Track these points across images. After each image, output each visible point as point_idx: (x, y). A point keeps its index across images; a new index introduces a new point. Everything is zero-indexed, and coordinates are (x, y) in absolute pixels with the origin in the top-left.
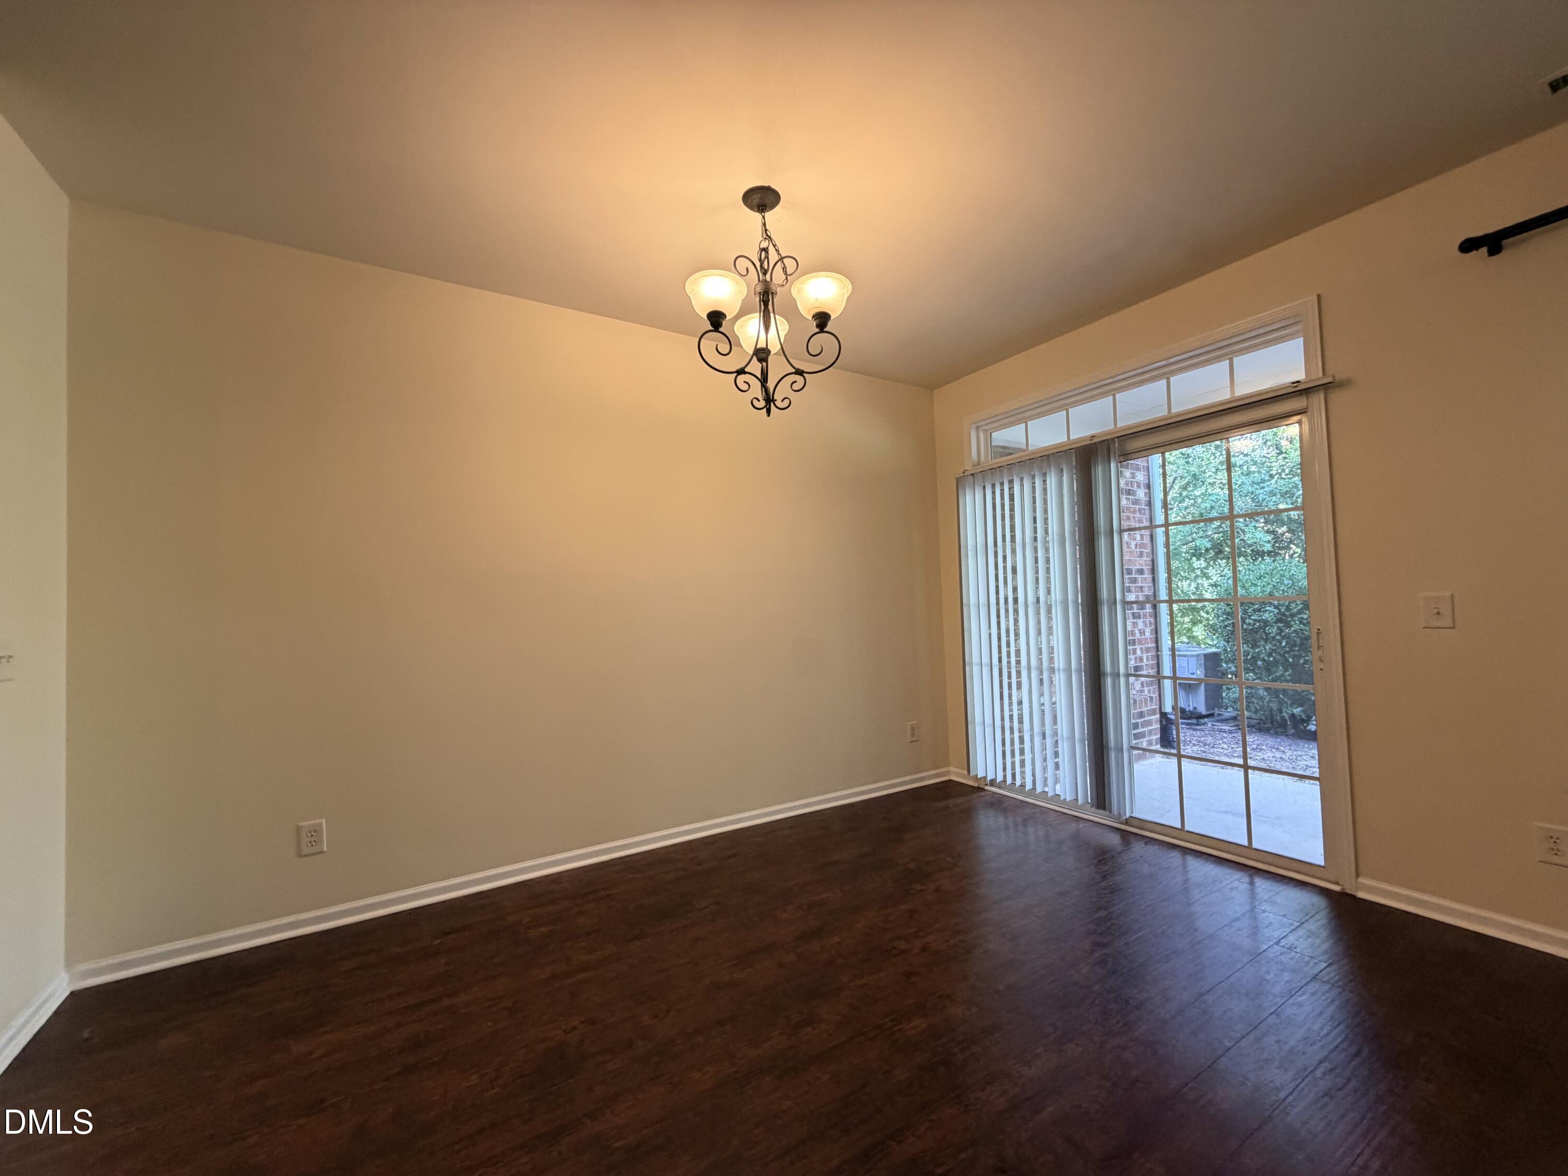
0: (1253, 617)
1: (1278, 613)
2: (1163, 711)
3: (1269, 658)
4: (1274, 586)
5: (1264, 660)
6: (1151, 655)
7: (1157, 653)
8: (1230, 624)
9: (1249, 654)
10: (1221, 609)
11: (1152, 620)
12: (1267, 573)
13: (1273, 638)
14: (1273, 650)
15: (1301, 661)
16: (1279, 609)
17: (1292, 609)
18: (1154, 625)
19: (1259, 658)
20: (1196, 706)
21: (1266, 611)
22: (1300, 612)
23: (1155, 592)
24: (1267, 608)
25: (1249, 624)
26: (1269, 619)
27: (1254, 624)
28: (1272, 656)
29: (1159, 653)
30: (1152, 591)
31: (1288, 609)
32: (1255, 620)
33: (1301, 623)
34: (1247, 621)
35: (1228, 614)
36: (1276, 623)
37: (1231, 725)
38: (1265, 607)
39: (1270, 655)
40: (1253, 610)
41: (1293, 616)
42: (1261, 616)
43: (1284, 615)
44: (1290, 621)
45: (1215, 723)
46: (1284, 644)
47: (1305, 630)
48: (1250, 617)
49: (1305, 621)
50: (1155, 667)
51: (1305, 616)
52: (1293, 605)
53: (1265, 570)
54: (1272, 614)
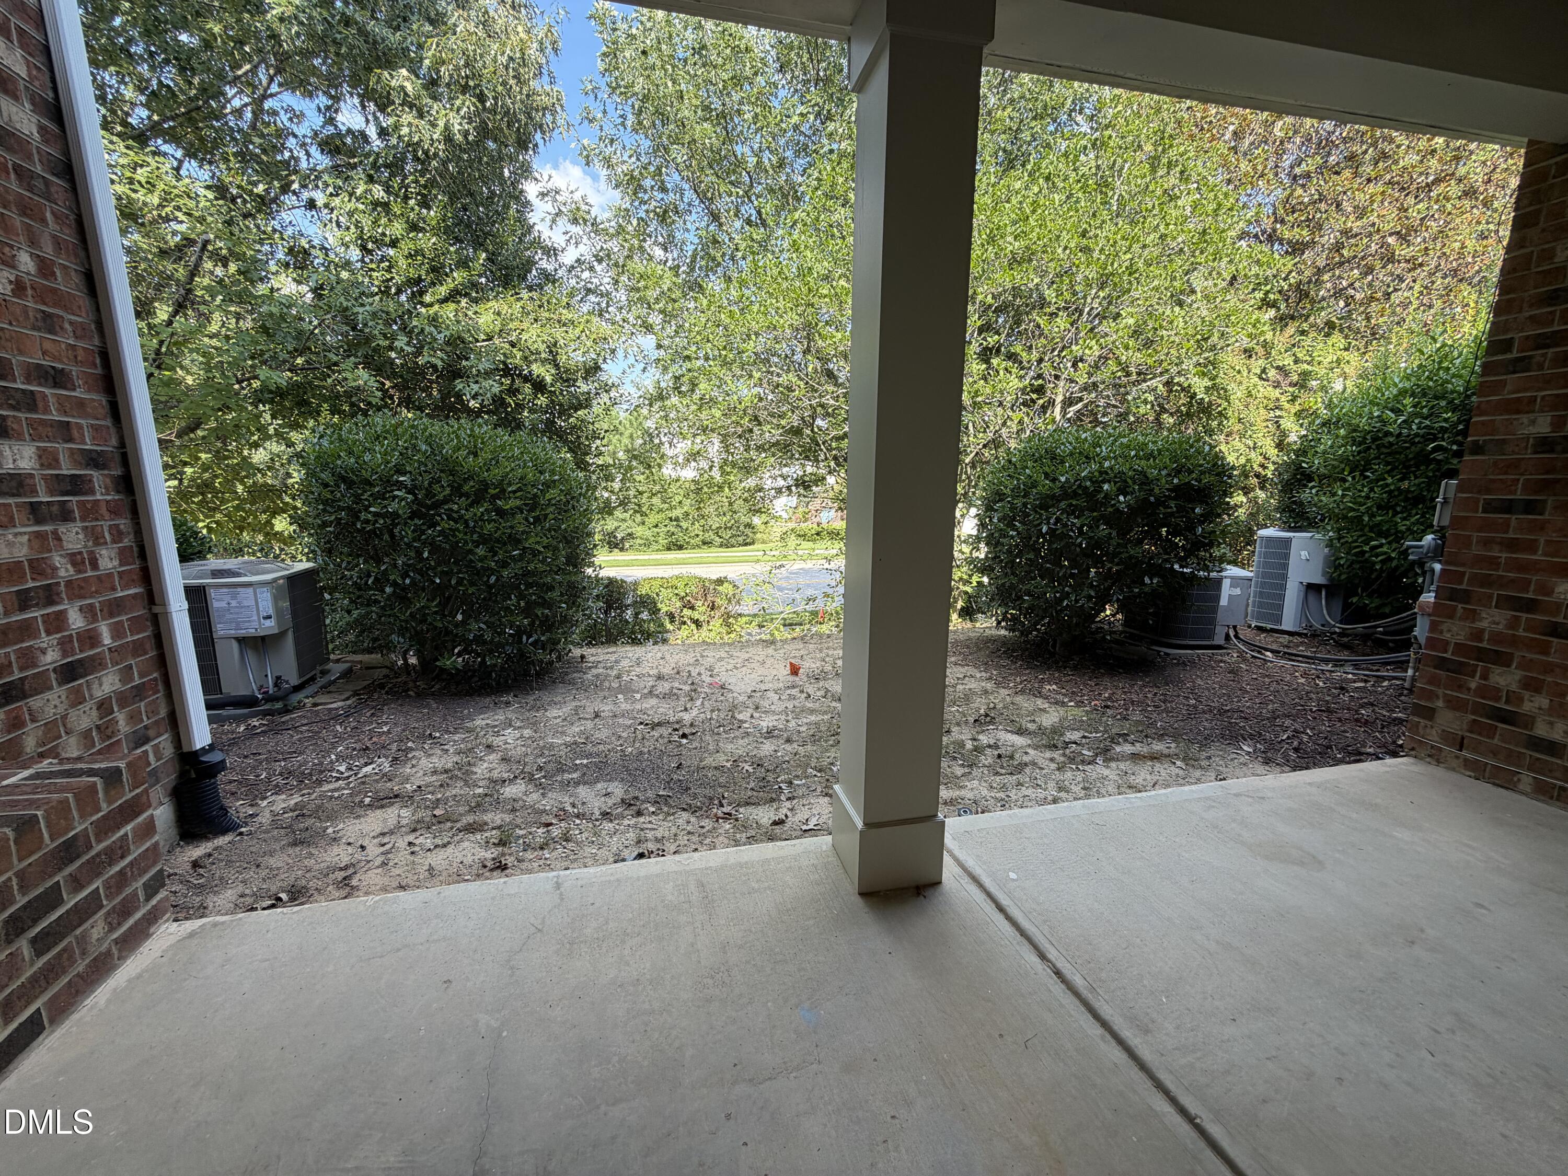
0: (372, 509)
1: (413, 502)
2: (185, 749)
3: (404, 579)
4: (401, 454)
5: (395, 584)
6: (128, 620)
7: (150, 609)
8: (331, 522)
9: (369, 576)
10: (313, 493)
11: (124, 523)
12: (387, 432)
13: (408, 545)
14: (409, 565)
15: (453, 582)
16: (415, 495)
17: (435, 495)
18: (132, 536)
19: (388, 580)
20: (279, 674)
21: (395, 497)
22: (446, 501)
23: (122, 445)
24: (396, 493)
25: (367, 522)
26: (400, 512)
27: (376, 521)
28: (409, 576)
29: (156, 609)
30: (114, 441)
31: (429, 494)
32: (376, 514)
33: (450, 518)
34: (363, 516)
35: (326, 502)
36: (411, 518)
37: (343, 697)
38: (392, 491)
39: (405, 575)
40: (371, 495)
41: (437, 505)
42: (385, 507)
43: (421, 504)
44: (433, 515)
45: (318, 700)
46: (426, 555)
47: (457, 529)
48: (366, 509)
49: (455, 515)
50: (149, 645)
51: (455, 507)
52: (437, 488)
53: (384, 426)
54: (403, 503)
